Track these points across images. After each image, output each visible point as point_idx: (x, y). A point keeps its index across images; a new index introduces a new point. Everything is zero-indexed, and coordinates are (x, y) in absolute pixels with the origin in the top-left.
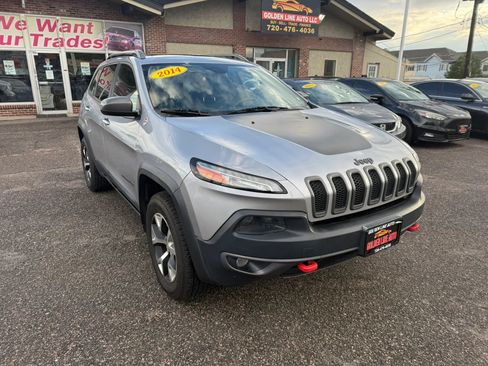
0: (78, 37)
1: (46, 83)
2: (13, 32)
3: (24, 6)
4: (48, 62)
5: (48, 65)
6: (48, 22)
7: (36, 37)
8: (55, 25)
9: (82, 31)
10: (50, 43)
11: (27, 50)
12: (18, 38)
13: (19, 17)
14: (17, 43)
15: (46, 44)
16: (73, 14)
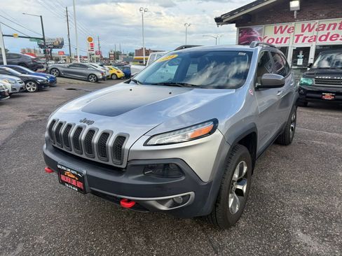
0: (329, 33)
1: (296, 67)
2: (285, 35)
3: (295, 17)
4: (301, 53)
5: (301, 55)
6: (309, 25)
7: (298, 36)
8: (314, 27)
9: (334, 29)
10: (307, 40)
11: (290, 45)
12: (287, 38)
13: (291, 25)
14: (285, 42)
15: (303, 41)
16: (329, 16)
